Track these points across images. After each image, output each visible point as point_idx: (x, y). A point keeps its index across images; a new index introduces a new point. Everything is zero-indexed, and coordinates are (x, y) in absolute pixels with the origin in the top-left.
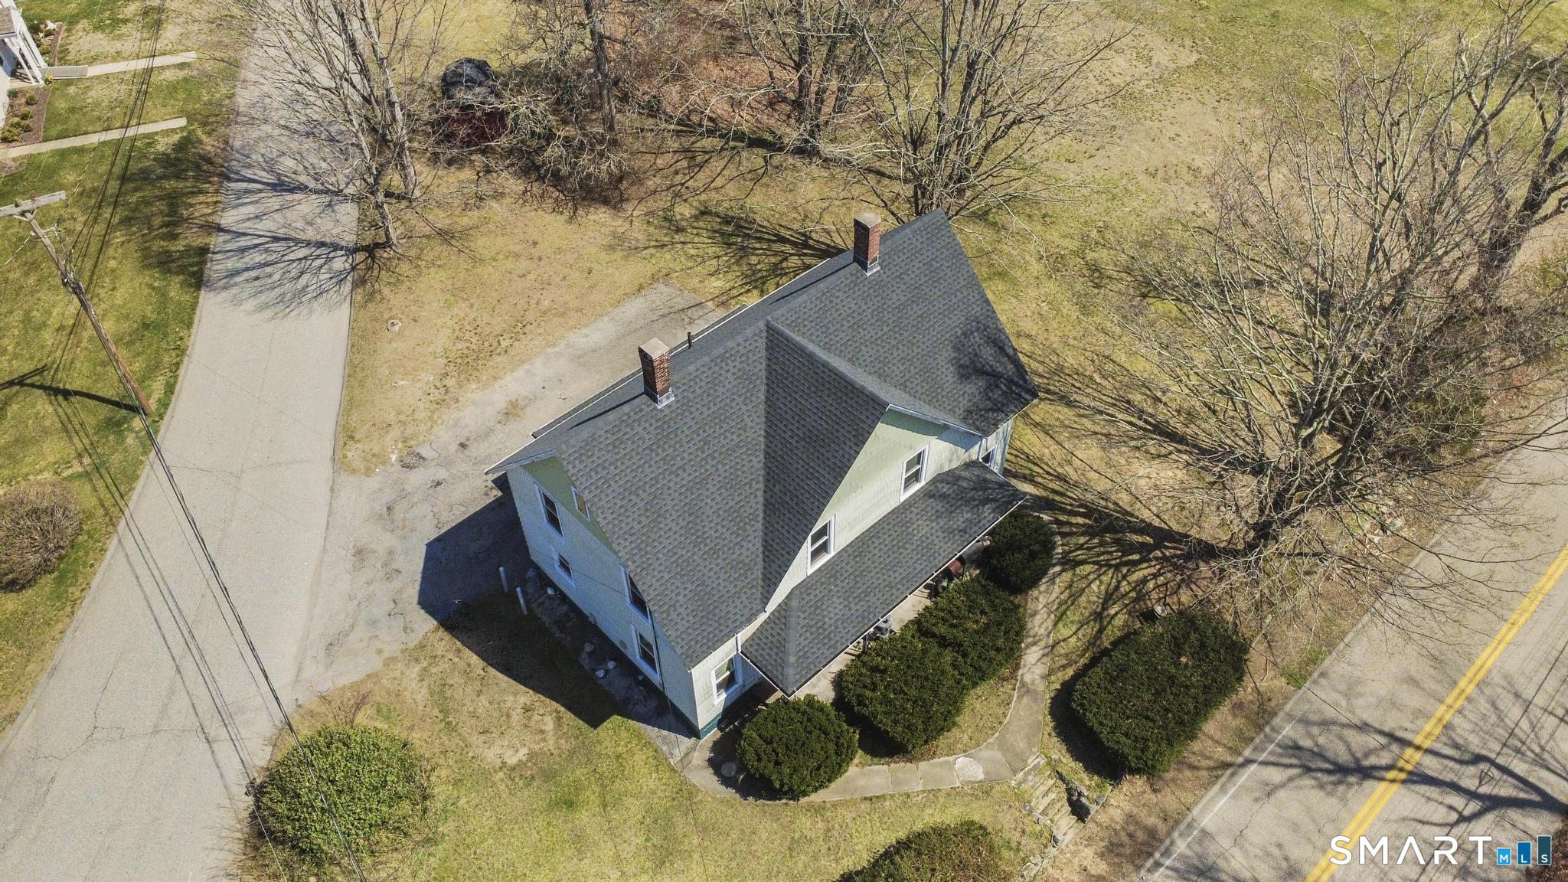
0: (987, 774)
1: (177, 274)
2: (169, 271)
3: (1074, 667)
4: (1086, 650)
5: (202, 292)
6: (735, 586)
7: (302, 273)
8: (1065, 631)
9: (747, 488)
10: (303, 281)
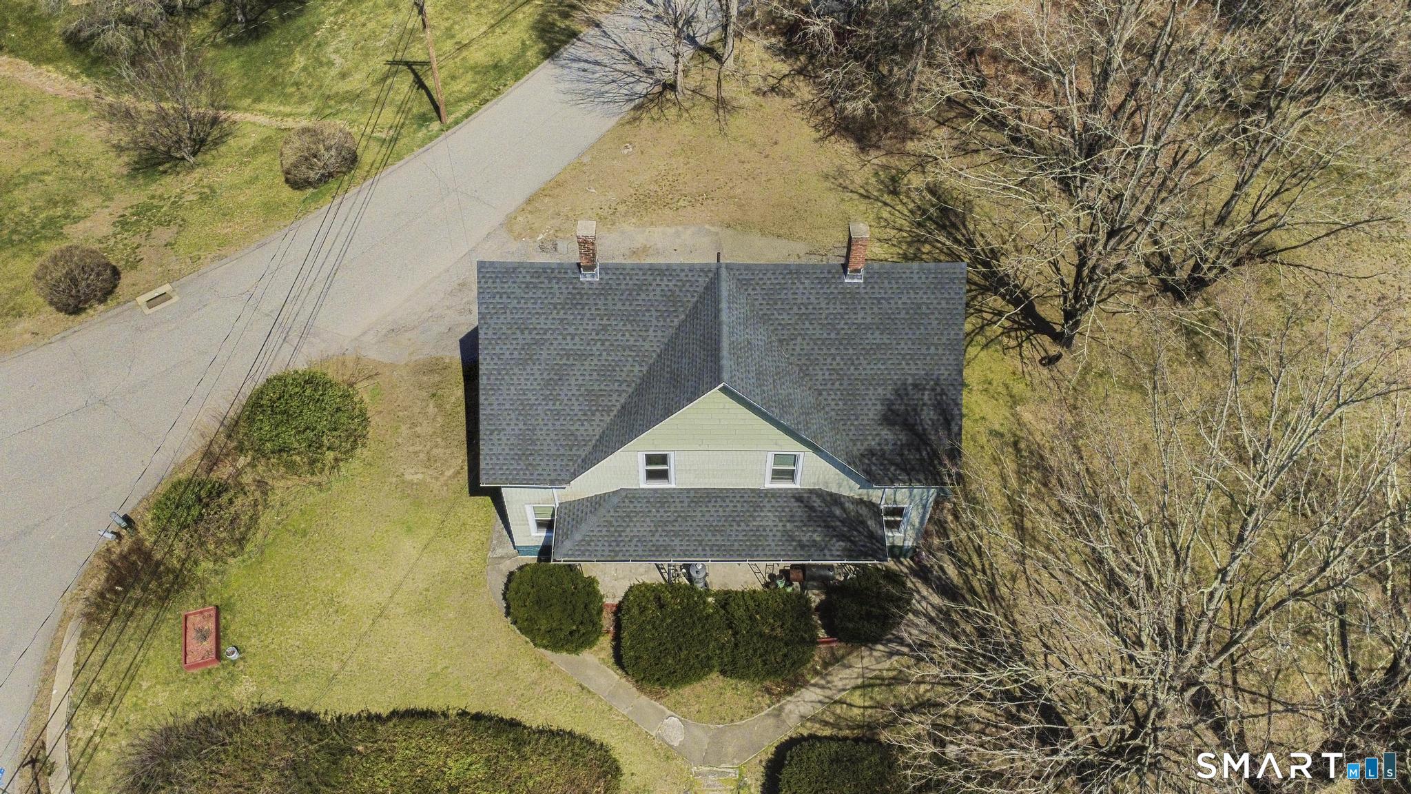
0: (682, 744)
1: (545, 42)
2: (542, 38)
3: (835, 732)
4: (859, 727)
5: (546, 62)
6: (558, 450)
7: (613, 81)
8: (857, 699)
9: (616, 384)
10: (607, 88)
